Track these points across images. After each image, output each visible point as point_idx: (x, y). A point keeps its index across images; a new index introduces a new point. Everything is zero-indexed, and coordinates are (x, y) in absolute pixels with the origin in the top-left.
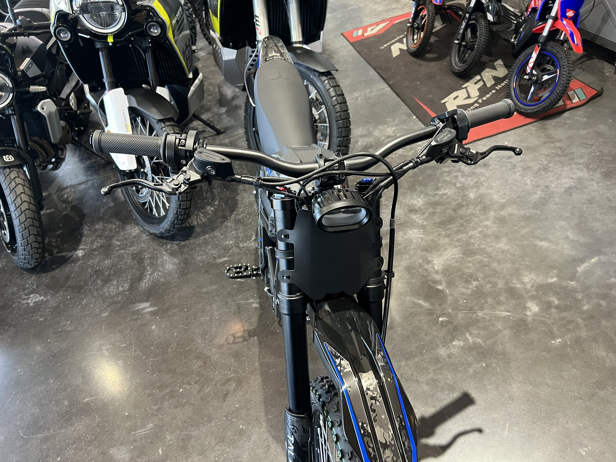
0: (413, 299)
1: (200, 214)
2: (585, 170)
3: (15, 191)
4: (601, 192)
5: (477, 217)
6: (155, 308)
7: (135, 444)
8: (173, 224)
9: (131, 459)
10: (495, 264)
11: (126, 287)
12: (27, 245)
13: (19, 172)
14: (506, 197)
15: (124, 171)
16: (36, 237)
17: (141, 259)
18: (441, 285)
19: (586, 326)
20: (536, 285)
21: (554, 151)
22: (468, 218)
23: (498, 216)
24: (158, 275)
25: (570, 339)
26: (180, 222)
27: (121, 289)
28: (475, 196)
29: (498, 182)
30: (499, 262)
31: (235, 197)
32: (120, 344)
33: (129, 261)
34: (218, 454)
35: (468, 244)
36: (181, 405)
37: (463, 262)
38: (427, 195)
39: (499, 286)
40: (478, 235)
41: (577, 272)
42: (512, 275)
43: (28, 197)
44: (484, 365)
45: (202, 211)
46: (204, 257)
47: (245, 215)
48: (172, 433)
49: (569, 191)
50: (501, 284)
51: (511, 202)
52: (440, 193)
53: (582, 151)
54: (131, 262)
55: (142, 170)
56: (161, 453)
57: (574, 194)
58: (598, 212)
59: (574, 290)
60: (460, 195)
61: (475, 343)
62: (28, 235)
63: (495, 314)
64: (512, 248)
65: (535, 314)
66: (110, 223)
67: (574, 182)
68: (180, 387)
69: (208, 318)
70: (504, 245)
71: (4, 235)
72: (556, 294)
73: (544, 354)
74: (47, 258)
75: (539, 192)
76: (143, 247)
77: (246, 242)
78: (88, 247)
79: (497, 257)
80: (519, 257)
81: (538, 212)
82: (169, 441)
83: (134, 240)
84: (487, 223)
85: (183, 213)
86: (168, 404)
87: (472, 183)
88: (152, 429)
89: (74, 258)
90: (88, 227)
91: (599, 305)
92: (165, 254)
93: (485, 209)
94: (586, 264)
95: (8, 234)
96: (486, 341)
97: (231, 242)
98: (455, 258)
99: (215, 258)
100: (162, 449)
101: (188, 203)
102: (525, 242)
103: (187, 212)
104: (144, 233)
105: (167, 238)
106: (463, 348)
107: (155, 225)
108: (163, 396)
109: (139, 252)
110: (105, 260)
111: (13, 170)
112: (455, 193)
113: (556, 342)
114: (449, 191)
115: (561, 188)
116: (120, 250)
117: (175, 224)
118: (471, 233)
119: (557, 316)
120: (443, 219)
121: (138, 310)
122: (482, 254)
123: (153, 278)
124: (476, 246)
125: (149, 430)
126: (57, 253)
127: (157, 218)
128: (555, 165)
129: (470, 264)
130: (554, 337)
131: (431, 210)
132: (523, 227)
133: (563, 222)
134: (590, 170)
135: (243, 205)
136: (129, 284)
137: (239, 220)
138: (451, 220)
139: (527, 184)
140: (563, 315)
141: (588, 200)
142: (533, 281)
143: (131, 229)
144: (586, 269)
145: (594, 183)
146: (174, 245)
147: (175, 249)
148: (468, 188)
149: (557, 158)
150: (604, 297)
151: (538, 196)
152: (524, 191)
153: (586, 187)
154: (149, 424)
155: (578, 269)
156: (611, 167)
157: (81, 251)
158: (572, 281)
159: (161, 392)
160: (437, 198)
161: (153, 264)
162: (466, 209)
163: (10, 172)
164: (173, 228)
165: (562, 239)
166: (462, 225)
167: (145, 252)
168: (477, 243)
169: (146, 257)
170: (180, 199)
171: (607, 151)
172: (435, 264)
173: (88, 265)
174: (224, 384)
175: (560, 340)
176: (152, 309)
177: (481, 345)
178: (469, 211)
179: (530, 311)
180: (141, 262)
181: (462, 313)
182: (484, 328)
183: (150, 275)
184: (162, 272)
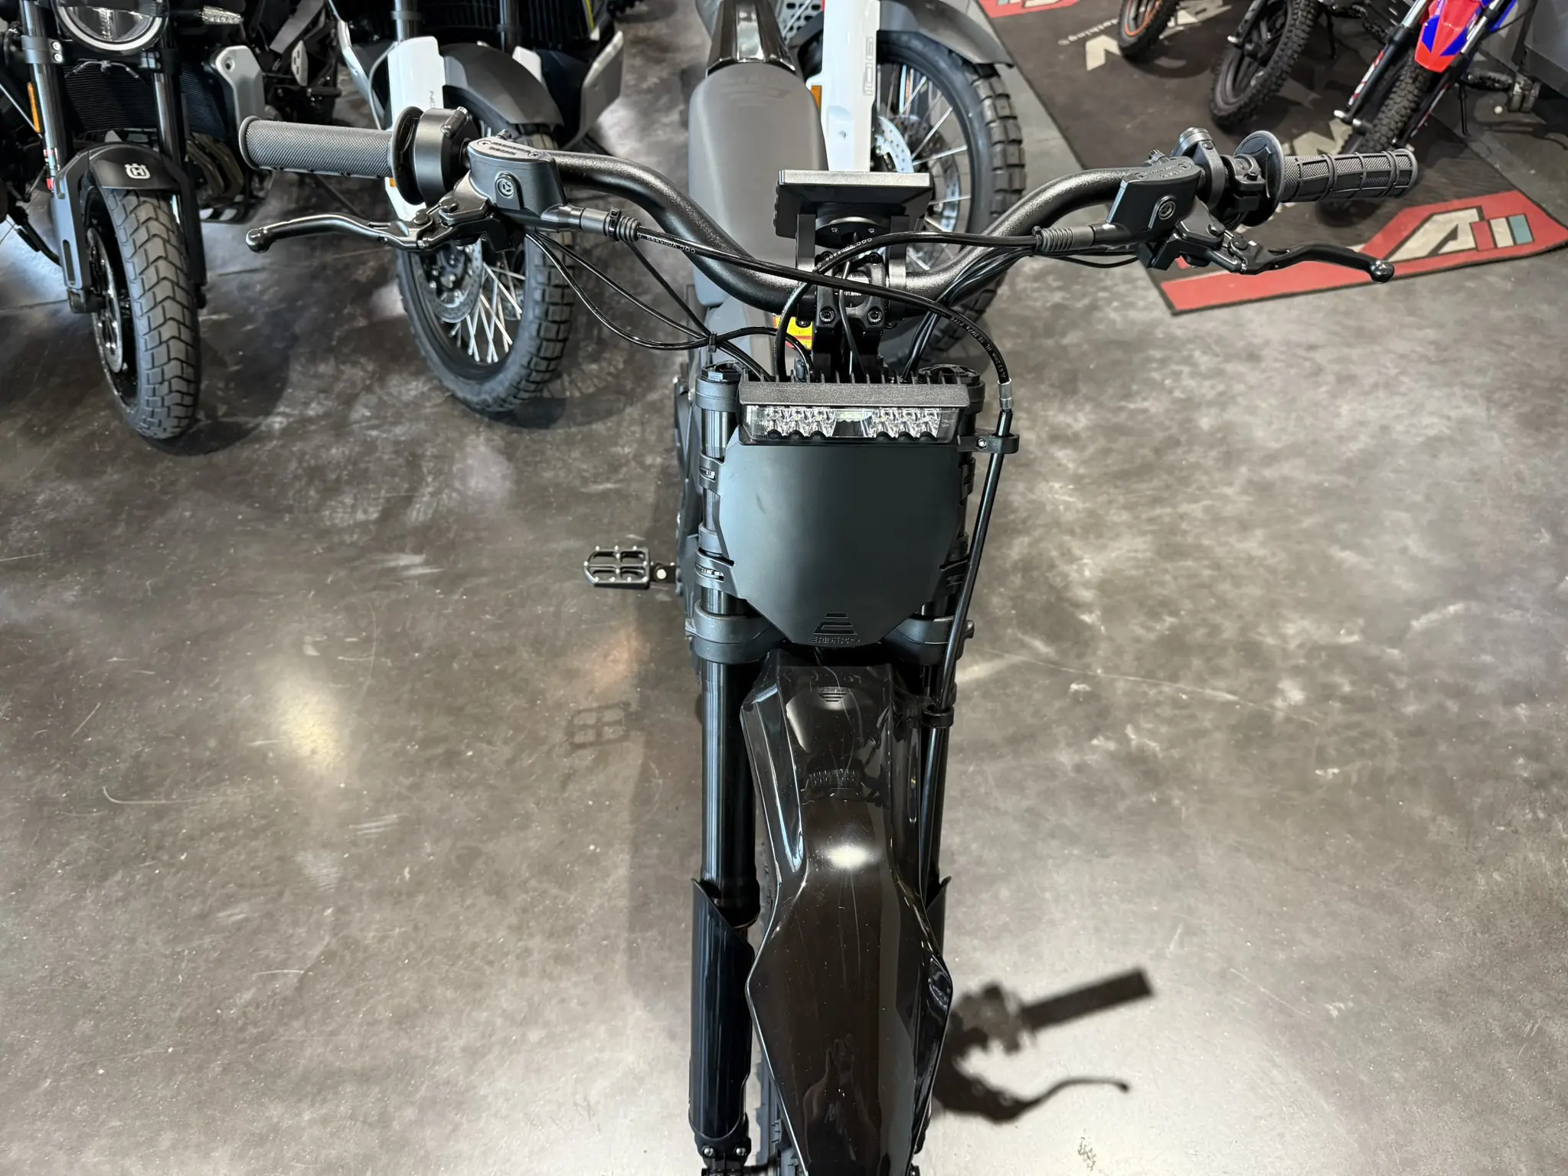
0: (1020, 635)
2: (1482, 402)
3: (146, 251)
4: (1506, 460)
5: (1206, 472)
6: (434, 571)
7: (354, 850)
9: (342, 879)
10: (1225, 587)
11: (373, 513)
12: (161, 383)
13: (159, 207)
14: (1284, 438)
16: (182, 368)
17: (414, 455)
18: (1091, 612)
19: (1402, 748)
20: (1310, 644)
21: (1419, 349)
22: (1185, 473)
23: (1255, 478)
24: (450, 498)
25: (1360, 770)
27: (360, 516)
28: (1212, 426)
29: (1273, 401)
30: (1237, 581)
32: (346, 637)
33: (386, 457)
35: (1173, 530)
36: (465, 785)
37: (1152, 570)
38: (1099, 405)
39: (1226, 635)
40: (1200, 515)
41: (1409, 628)
42: (1259, 615)
43: (173, 269)
44: (1154, 800)
46: (562, 474)
48: (437, 841)
49: (1433, 445)
50: (1229, 631)
51: (1296, 450)
52: (1132, 406)
53: (1487, 357)
54: (390, 459)
56: (407, 876)
57: (1443, 455)
58: (1489, 502)
59: (1393, 669)
60: (1178, 417)
61: (1141, 749)
62: (165, 359)
63: (1203, 693)
64: (1274, 554)
65: (1295, 708)
66: (354, 364)
67: (1448, 428)
68: (468, 747)
69: (551, 609)
70: (1255, 545)
71: (109, 352)
72: (1350, 670)
73: (1294, 794)
74: (201, 424)
75: (1363, 438)
76: (423, 431)
78: (296, 412)
79: (1235, 571)
80: (1285, 578)
81: (1352, 483)
82: (429, 855)
83: (404, 411)
84: (1228, 491)
86: (435, 779)
87: (1210, 395)
88: (395, 824)
89: (262, 432)
90: (303, 366)
91: (1441, 708)
93: (1230, 459)
94: (1434, 616)
95: (119, 352)
96: (1168, 749)
97: (627, 450)
98: (1135, 559)
99: (585, 481)
100: (411, 871)
101: (559, 345)
102: (1306, 547)
106: (1112, 756)
108: (429, 761)
109: (412, 440)
110: (331, 447)
111: (144, 202)
112: (1167, 411)
113: (1326, 772)
114: (1153, 405)
115: (1415, 436)
116: (367, 429)
118: (1184, 508)
119: (1340, 718)
120: (1127, 466)
121: (394, 570)
122: (1200, 558)
123: (437, 504)
124: (1190, 539)
125: (387, 826)
126: (226, 415)
128: (1416, 381)
129: (1168, 578)
130: (1323, 762)
131: (1102, 442)
132: (1309, 513)
133: (1404, 515)
134: (1492, 405)
136: (380, 508)
138: (1144, 470)
139: (1338, 415)
140: (1356, 717)
141: (1473, 473)
142: (1304, 636)
143: (400, 385)
144: (1431, 625)
145: (1495, 436)
148: (1198, 406)
149: (1423, 366)
150: (1459, 692)
151: (1360, 446)
152: (1329, 430)
153: (1474, 443)
154: (388, 813)
155: (1415, 624)
156: (1544, 405)
157: (279, 419)
158: (1393, 647)
159: (424, 751)
160: (1122, 417)
161: (440, 472)
162: (1184, 453)
163: (139, 205)
165: (1393, 551)
166: (1168, 487)
167: (426, 441)
168: (1195, 532)
169: (428, 453)
171: (1543, 368)
172: (1085, 564)
173: (292, 452)
175: (1336, 771)
176: (428, 571)
177: (1155, 756)
178: (1192, 459)
179: (1285, 699)
180: (413, 462)
181: (1127, 680)
182: (1170, 721)
183: (433, 495)
184: (459, 492)
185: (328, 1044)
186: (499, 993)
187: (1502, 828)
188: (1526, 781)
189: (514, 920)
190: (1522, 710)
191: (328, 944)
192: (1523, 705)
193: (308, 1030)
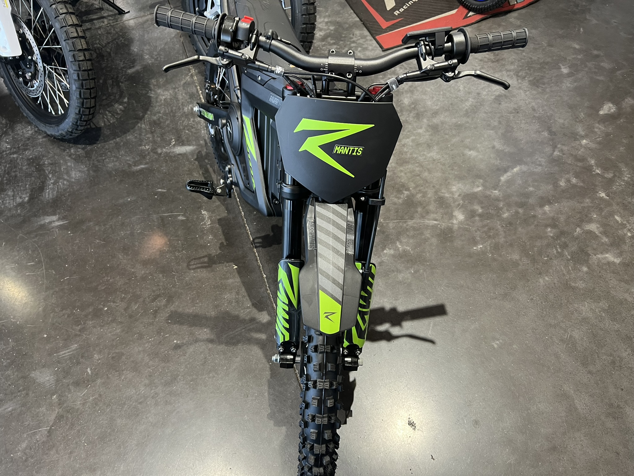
1: (107, 112)
2: (515, 78)
4: (527, 102)
5: (410, 124)
6: (65, 222)
7: (59, 366)
8: (76, 125)
9: (57, 381)
10: (426, 174)
11: (25, 198)
14: (439, 103)
15: (6, 58)
17: (39, 165)
19: (505, 232)
20: (463, 194)
21: (487, 56)
23: (430, 124)
24: (63, 184)
25: (490, 244)
26: (85, 123)
27: (19, 200)
28: (409, 102)
30: (429, 171)
31: (148, 93)
32: (27, 263)
33: (24, 168)
34: (152, 369)
35: (401, 152)
36: (108, 324)
37: (395, 171)
39: (429, 196)
40: (411, 144)
41: (500, 180)
42: (441, 185)
44: (413, 272)
45: (108, 109)
46: (117, 164)
47: (160, 115)
48: (100, 352)
49: (498, 99)
50: (430, 194)
51: (444, 109)
54: (27, 169)
55: (30, 57)
56: (90, 372)
57: (503, 103)
58: (523, 121)
59: (497, 199)
61: (404, 251)
63: (423, 223)
64: (443, 157)
65: (461, 223)
68: (104, 306)
69: (128, 232)
70: (435, 154)
72: (480, 203)
73: (466, 259)
75: (471, 99)
76: (40, 151)
77: (165, 148)
79: (428, 167)
80: (449, 167)
82: (98, 360)
83: (27, 142)
84: (420, 131)
85: (87, 113)
86: (92, 324)
88: (77, 349)
91: (517, 213)
92: (69, 160)
93: (418, 116)
94: (509, 174)
96: (415, 249)
97: (147, 147)
99: (130, 166)
100: (91, 369)
101: (93, 100)
102: (455, 151)
103: (91, 112)
104: (40, 134)
105: (69, 141)
106: (394, 256)
107: (53, 126)
108: (86, 316)
109: (36, 157)
113: (477, 248)
115: (491, 96)
116: (11, 154)
117: (78, 126)
118: (404, 141)
119: (479, 224)
121: (44, 225)
122: (414, 163)
123: (58, 188)
124: (409, 155)
125: (73, 351)
127: (53, 117)
129: (402, 174)
130: (475, 243)
132: (454, 136)
133: (492, 132)
134: (519, 78)
135: (158, 104)
136: (28, 195)
137: (154, 122)
139: (460, 90)
140: (485, 222)
141: (515, 109)
142: (460, 191)
143: (22, 129)
144: (508, 178)
145: (521, 91)
146: (79, 150)
147: (81, 154)
148: (402, 93)
149: (490, 64)
150: (522, 205)
151: (470, 103)
152: (457, 98)
153: (514, 96)
154: (73, 344)
155: (502, 178)
156: (538, 76)
158: (495, 190)
159: (83, 312)
161: (55, 172)
164: (77, 130)
165: (489, 148)
167: (43, 156)
168: (410, 151)
169: (46, 163)
170: (82, 97)
171: (536, 58)
174: (154, 300)
175: (481, 246)
176: (62, 223)
177: (410, 253)
179: (456, 219)
180: (40, 169)
181: (394, 222)
182: (413, 237)
183: (54, 184)
184: (68, 181)
185: (70, 458)
186: (148, 416)
187: (546, 258)
188: (552, 237)
189: (147, 382)
190: (547, 208)
191: (58, 412)
192: (547, 206)
193: (59, 454)
